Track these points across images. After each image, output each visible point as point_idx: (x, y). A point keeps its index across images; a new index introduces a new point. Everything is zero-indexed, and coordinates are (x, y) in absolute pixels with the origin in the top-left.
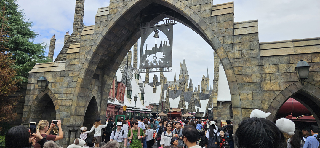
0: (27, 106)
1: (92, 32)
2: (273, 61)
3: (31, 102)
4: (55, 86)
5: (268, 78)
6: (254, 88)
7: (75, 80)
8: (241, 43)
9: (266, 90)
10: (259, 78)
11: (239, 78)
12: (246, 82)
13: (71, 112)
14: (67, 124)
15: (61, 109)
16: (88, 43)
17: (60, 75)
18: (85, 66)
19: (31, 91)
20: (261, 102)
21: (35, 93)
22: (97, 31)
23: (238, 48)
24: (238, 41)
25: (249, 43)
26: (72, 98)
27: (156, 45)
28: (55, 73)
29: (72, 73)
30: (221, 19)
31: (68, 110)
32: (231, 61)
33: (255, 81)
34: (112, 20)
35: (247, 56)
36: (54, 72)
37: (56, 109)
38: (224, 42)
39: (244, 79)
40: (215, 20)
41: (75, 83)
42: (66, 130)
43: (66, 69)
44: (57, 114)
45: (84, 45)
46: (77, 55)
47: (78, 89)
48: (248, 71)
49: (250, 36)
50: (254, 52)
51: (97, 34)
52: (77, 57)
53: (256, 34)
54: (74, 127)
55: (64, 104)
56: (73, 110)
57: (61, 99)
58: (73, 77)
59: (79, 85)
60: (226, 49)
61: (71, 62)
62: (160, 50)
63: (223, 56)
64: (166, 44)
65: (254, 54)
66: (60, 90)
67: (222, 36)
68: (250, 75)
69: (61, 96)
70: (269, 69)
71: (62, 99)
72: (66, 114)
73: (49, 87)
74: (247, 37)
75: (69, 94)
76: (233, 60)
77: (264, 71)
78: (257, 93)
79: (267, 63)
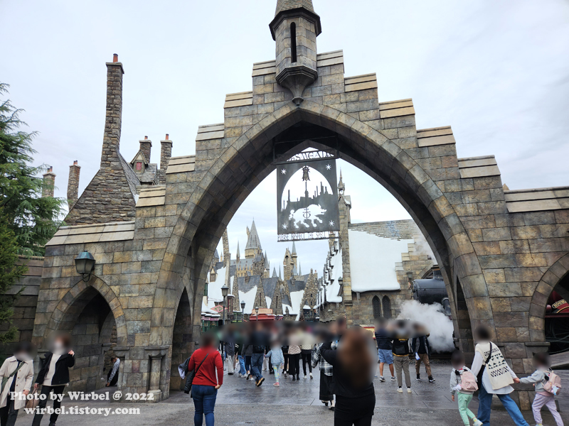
0: (45, 313)
1: (191, 167)
2: (530, 220)
3: (54, 304)
4: (113, 271)
5: (526, 247)
6: (506, 263)
7: (158, 256)
8: (474, 191)
9: (525, 266)
10: (511, 246)
11: (478, 247)
12: (492, 253)
13: (153, 318)
14: (144, 345)
15: (127, 315)
16: (183, 187)
17: (122, 249)
18: (179, 231)
19: (53, 283)
20: (519, 286)
21: (63, 286)
22: (201, 165)
23: (470, 199)
24: (469, 187)
25: (487, 191)
26: (153, 293)
27: (307, 193)
28: (109, 246)
29: (150, 243)
30: (437, 151)
31: (145, 317)
32: (462, 219)
33: (506, 252)
34: (232, 149)
35: (486, 212)
36: (107, 243)
37: (116, 316)
38: (445, 189)
39: (488, 249)
40: (426, 153)
41: (159, 264)
42: (142, 358)
43: (137, 237)
44: (118, 326)
45: (175, 190)
46: (160, 209)
47: (165, 275)
48: (492, 235)
49: (487, 181)
50: (497, 206)
51: (201, 171)
52: (159, 214)
53: (496, 178)
54: (160, 350)
55: (133, 304)
56: (158, 317)
57: (127, 295)
58: (152, 251)
59: (167, 268)
60: (450, 201)
61: (146, 224)
62: (315, 201)
63: (446, 212)
64: (326, 192)
65: (499, 208)
66: (123, 277)
67: (441, 179)
68: (496, 243)
69: (128, 290)
70: (526, 233)
71: (130, 295)
72: (140, 324)
73: (98, 272)
74: (483, 182)
75: (145, 286)
76: (464, 218)
77: (517, 235)
78: (512, 271)
79: (522, 224)
